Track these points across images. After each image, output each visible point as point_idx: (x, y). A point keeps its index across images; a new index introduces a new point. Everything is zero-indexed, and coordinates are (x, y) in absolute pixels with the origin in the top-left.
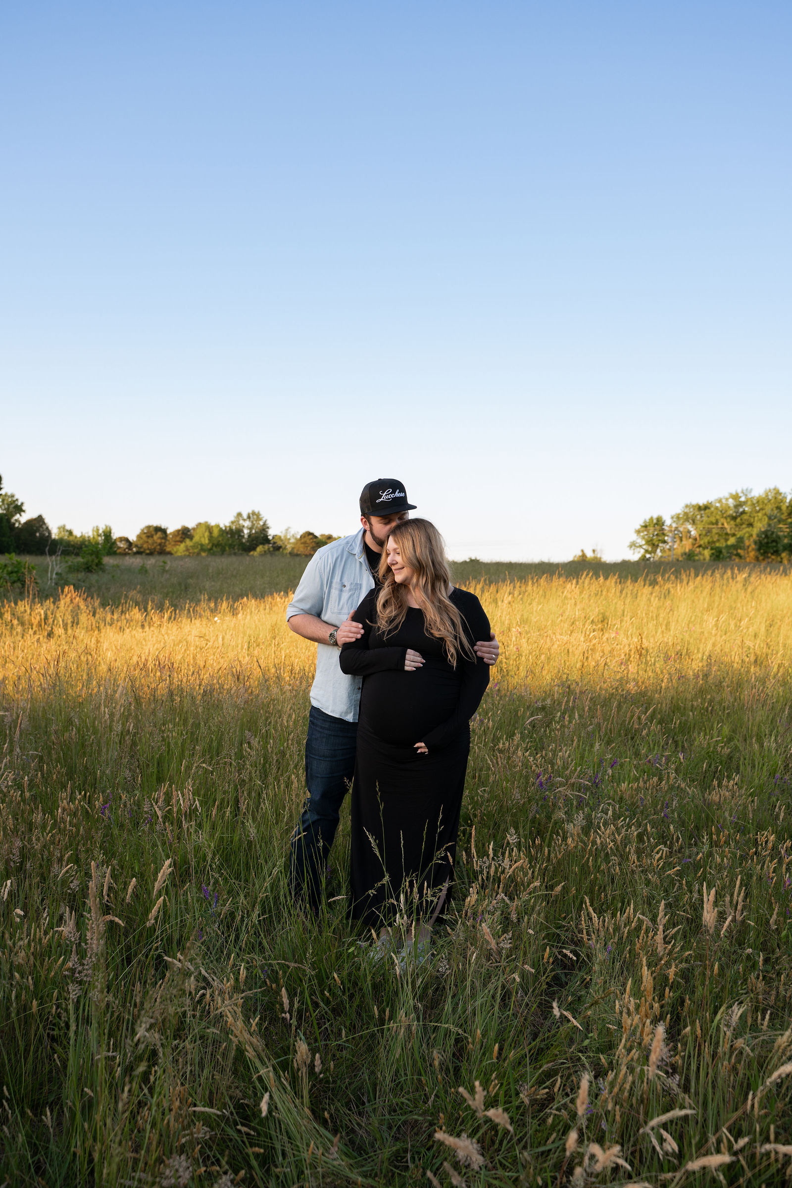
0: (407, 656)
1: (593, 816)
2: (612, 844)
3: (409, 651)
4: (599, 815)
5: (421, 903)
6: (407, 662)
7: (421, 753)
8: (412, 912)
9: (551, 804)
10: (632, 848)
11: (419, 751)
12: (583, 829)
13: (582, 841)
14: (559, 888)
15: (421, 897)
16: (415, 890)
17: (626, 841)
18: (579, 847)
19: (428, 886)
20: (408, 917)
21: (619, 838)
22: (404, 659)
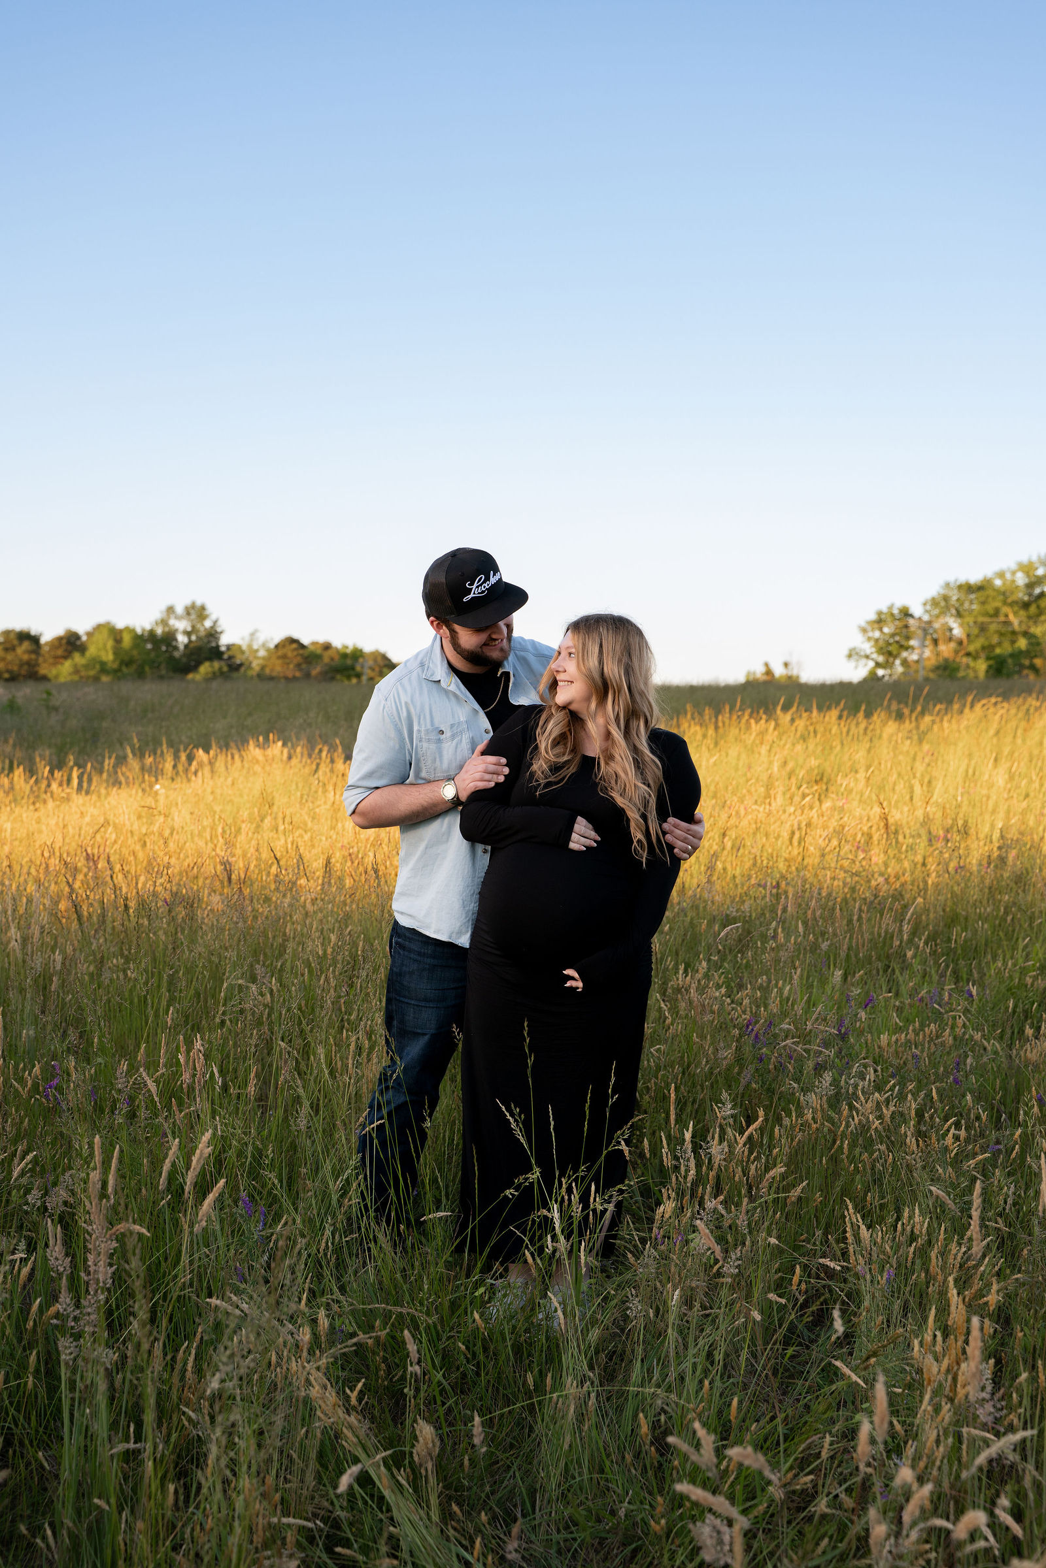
0: (576, 827)
1: (842, 1083)
2: (877, 1123)
3: (579, 819)
4: (852, 1081)
5: (586, 1218)
6: (574, 836)
7: (571, 988)
8: (571, 1232)
9: (771, 1067)
10: (908, 1130)
11: (568, 984)
12: (828, 1101)
13: (830, 1120)
14: (796, 1192)
15: (586, 1206)
16: (575, 1198)
17: (900, 1117)
18: (826, 1129)
19: (597, 1191)
20: (568, 1238)
21: (887, 1113)
22: (570, 830)
